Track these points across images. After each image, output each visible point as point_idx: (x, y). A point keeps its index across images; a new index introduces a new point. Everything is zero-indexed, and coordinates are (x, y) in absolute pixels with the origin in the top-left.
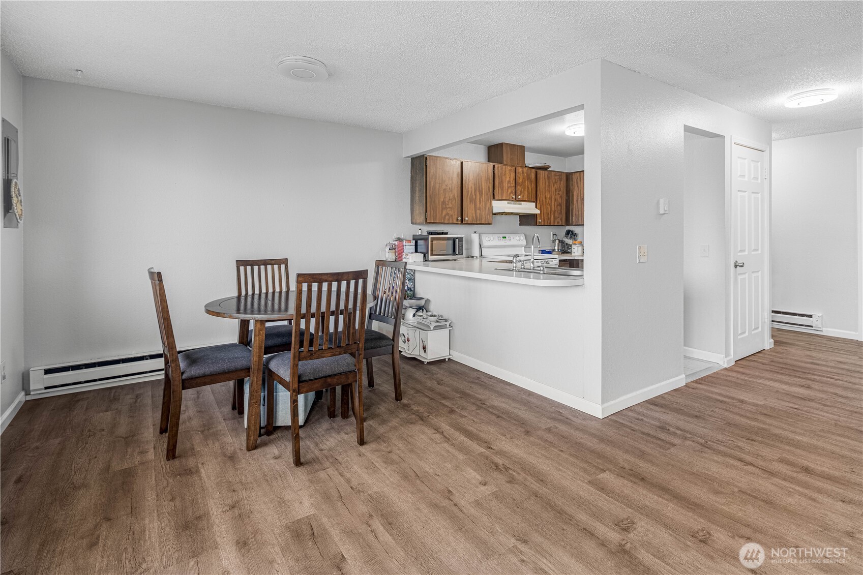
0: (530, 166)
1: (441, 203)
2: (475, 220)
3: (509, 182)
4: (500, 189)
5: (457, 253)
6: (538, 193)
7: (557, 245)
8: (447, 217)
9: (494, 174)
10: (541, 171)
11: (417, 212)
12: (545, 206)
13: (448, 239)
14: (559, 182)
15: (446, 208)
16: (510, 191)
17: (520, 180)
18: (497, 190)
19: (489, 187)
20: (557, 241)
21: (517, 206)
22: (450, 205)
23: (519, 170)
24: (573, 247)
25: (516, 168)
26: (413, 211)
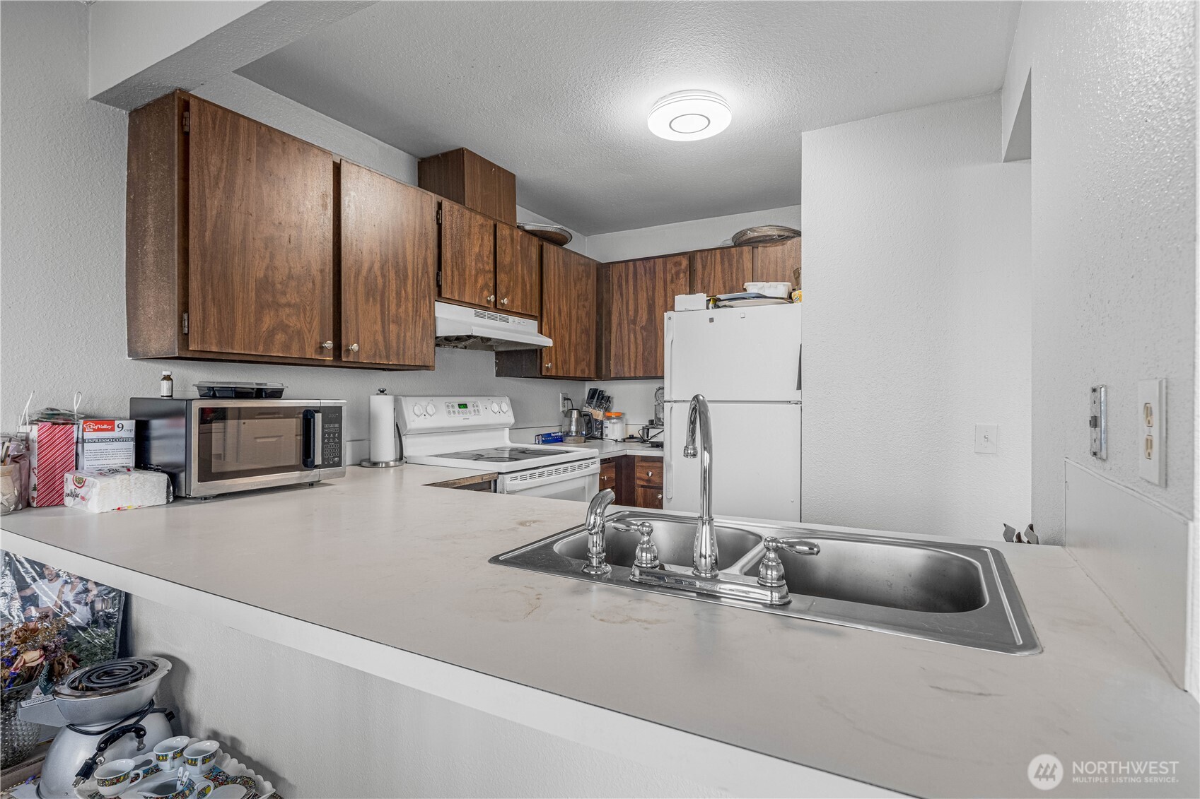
0: (528, 228)
1: (252, 285)
2: (384, 353)
3: (479, 257)
4: (456, 273)
5: (318, 461)
6: (545, 297)
7: (574, 423)
8: (280, 337)
9: (439, 226)
10: (552, 247)
11: (151, 311)
12: (557, 331)
13: (287, 413)
14: (584, 279)
15: (277, 306)
16: (481, 281)
17: (505, 258)
18: (449, 273)
19: (425, 263)
20: (575, 414)
21: (497, 323)
22: (293, 298)
23: (504, 231)
24: (607, 423)
25: (495, 226)
26: (136, 309)
